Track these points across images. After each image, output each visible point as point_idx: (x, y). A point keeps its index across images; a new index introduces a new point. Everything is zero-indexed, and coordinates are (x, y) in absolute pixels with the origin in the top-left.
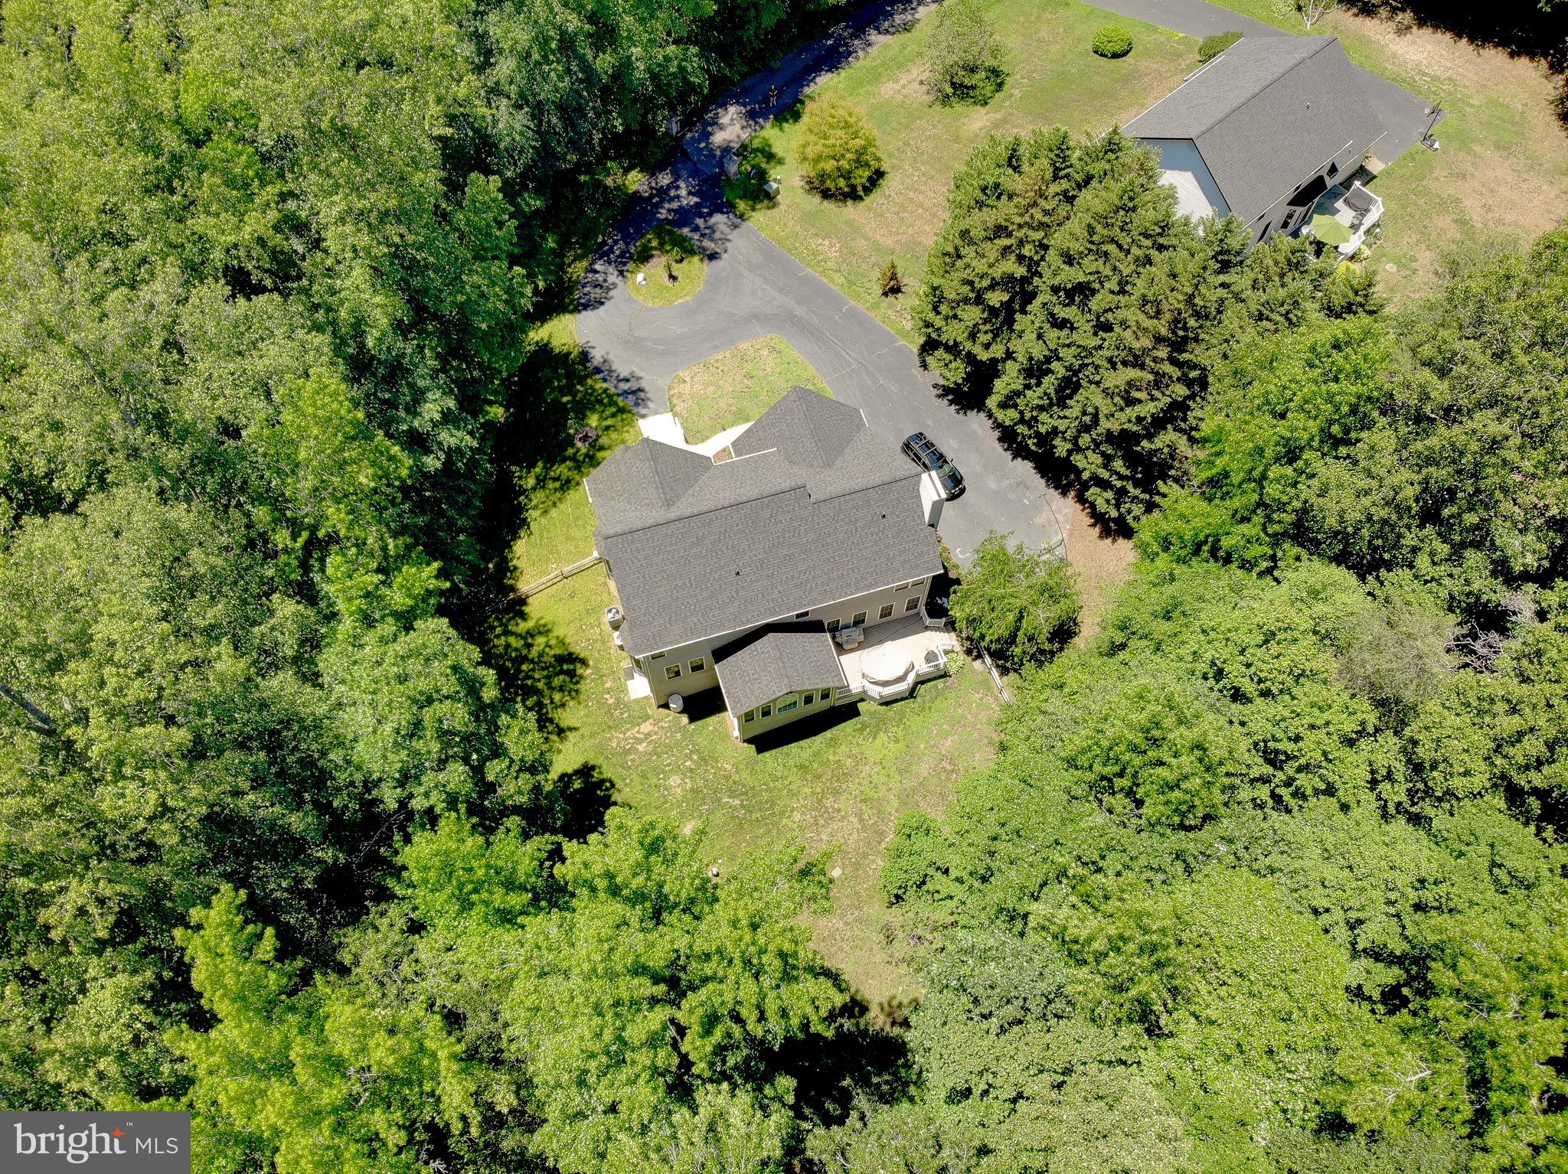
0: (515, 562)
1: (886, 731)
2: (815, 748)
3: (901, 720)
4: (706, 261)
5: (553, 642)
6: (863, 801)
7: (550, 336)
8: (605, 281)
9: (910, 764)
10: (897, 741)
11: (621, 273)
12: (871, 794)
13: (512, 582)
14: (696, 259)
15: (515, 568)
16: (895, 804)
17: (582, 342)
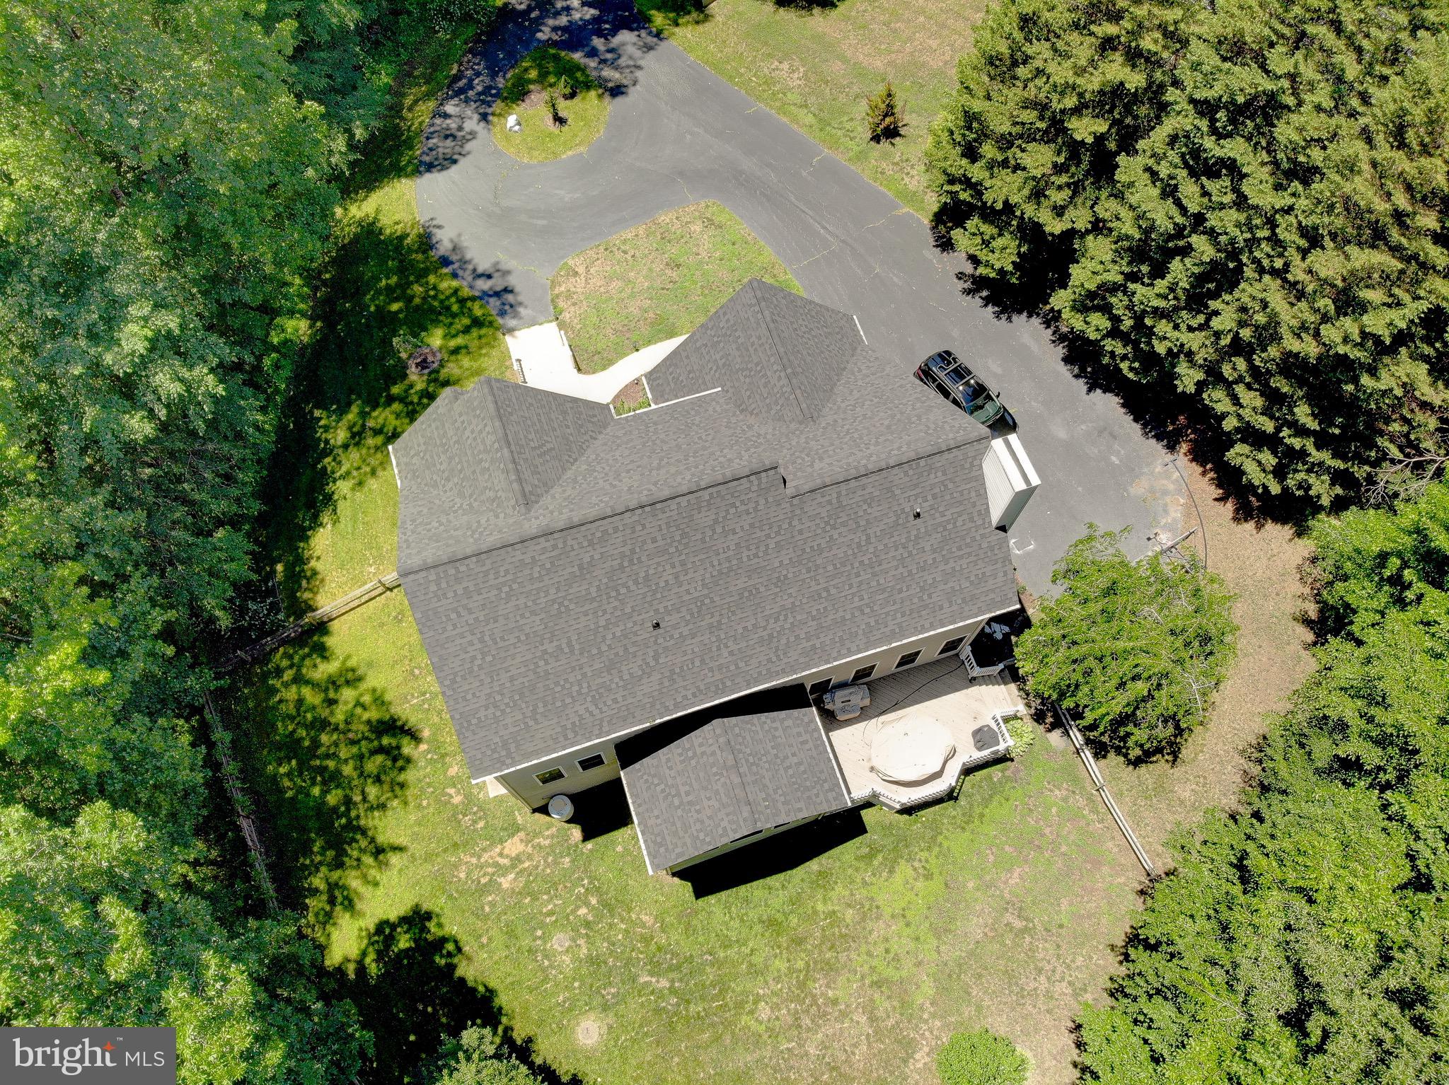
0: (313, 563)
1: (910, 859)
2: (792, 890)
3: (934, 838)
4: (607, 98)
5: (367, 699)
6: (877, 984)
7: (378, 211)
8: (460, 128)
9: (952, 920)
10: (929, 876)
11: (484, 117)
12: (890, 972)
13: (307, 595)
14: (593, 94)
15: (315, 573)
16: (928, 988)
17: (423, 218)
